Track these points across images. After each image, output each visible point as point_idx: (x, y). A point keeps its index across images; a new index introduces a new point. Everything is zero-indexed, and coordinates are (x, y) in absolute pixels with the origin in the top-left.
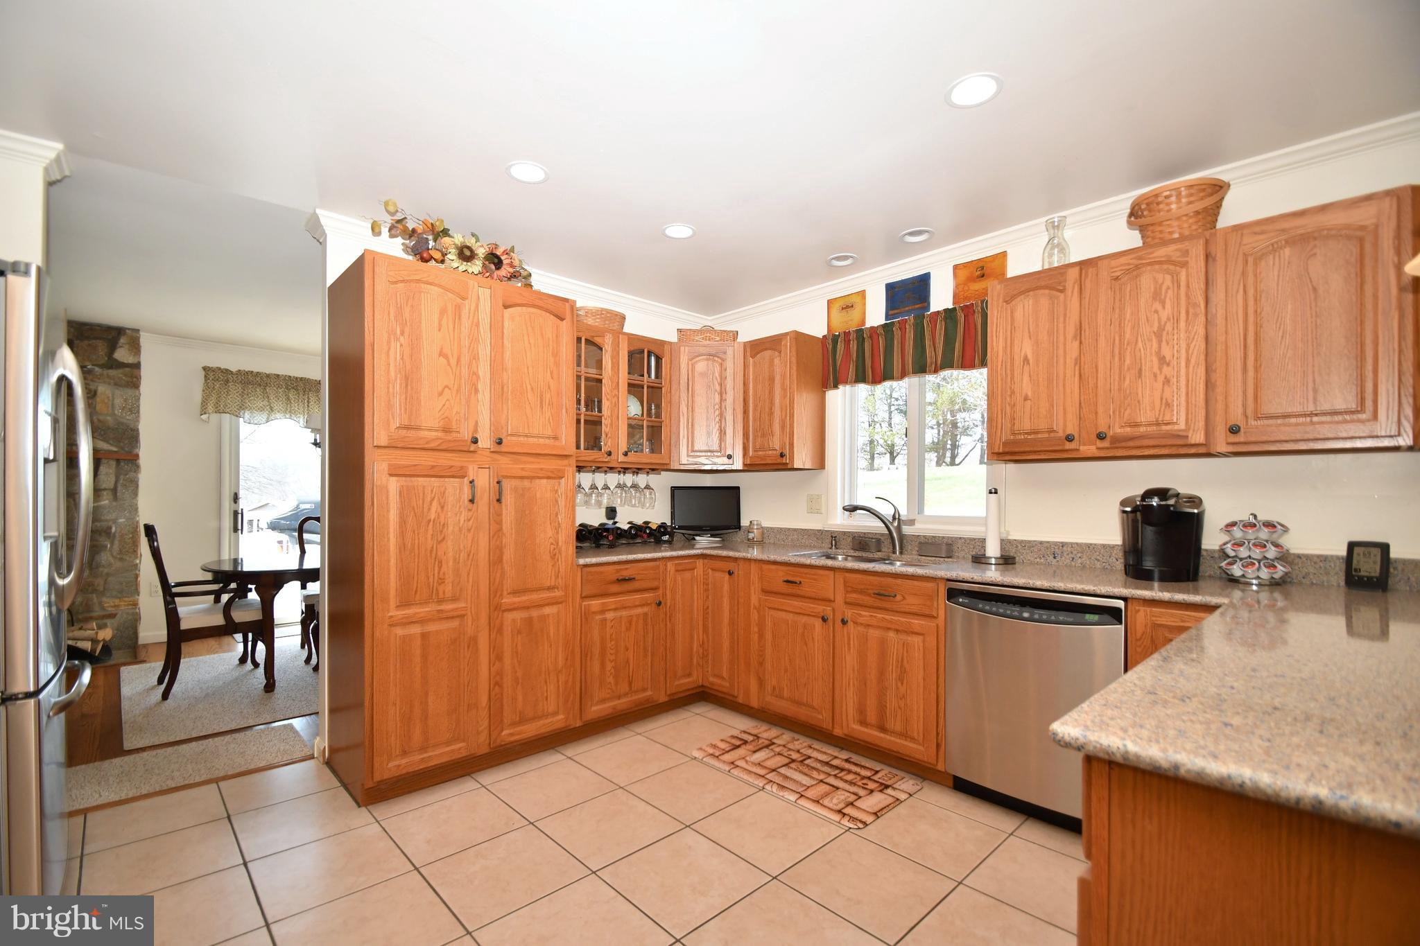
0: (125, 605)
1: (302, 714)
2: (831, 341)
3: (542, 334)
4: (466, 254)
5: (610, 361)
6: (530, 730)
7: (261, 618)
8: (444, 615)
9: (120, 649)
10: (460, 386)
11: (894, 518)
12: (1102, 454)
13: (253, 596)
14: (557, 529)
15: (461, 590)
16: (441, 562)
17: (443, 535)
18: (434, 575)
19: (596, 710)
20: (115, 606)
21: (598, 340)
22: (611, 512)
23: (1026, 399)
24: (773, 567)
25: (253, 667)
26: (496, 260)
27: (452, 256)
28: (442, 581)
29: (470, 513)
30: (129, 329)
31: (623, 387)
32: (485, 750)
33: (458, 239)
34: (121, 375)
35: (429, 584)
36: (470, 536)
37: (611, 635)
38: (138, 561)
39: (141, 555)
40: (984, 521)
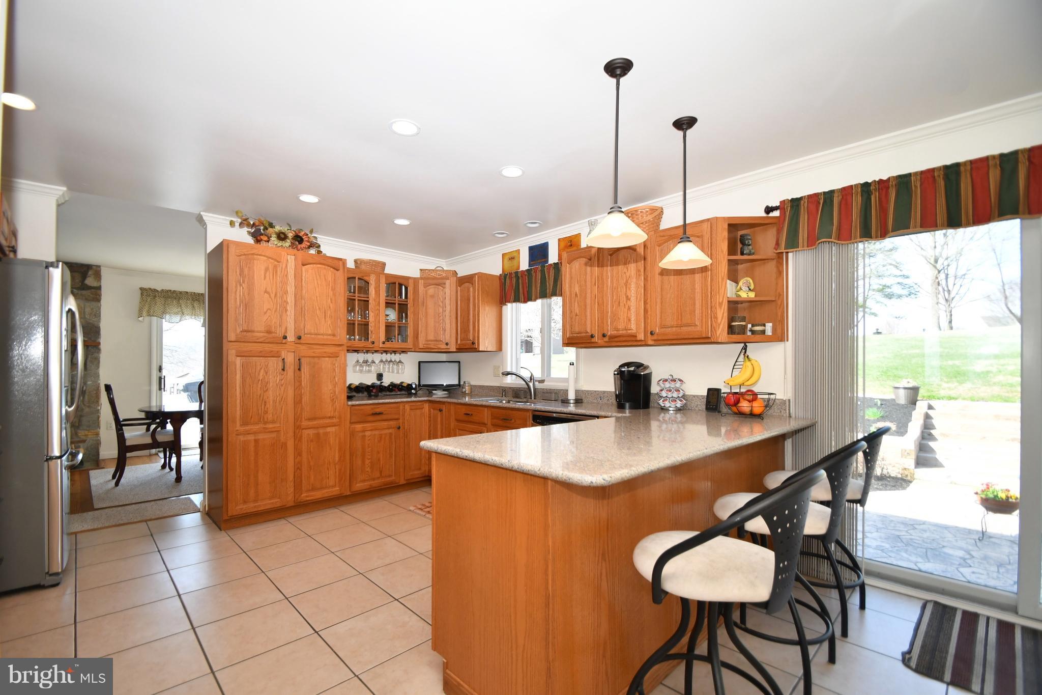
0: (91, 435)
1: (196, 492)
2: (503, 278)
3: (325, 279)
4: (282, 237)
5: (374, 290)
6: (318, 495)
7: (173, 439)
8: (267, 431)
9: (89, 461)
10: (276, 309)
11: (531, 379)
12: (607, 345)
13: (169, 427)
14: (335, 385)
15: (277, 417)
16: (266, 402)
17: (266, 388)
18: (261, 409)
19: (359, 486)
20: (85, 435)
21: (366, 278)
22: (380, 377)
23: (576, 315)
24: (460, 406)
25: (169, 470)
26: (299, 239)
27: (274, 238)
28: (266, 412)
29: (283, 377)
30: (94, 265)
31: (383, 304)
32: (292, 504)
33: (278, 228)
34: (89, 294)
35: (259, 413)
36: (282, 389)
37: (369, 444)
38: (99, 408)
39: (101, 404)
40: (566, 380)
